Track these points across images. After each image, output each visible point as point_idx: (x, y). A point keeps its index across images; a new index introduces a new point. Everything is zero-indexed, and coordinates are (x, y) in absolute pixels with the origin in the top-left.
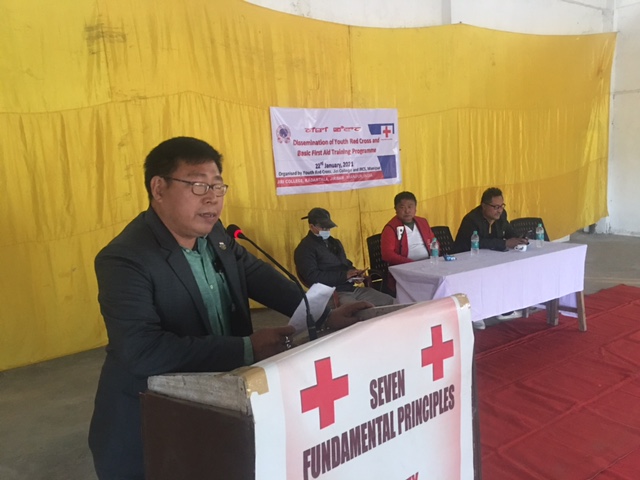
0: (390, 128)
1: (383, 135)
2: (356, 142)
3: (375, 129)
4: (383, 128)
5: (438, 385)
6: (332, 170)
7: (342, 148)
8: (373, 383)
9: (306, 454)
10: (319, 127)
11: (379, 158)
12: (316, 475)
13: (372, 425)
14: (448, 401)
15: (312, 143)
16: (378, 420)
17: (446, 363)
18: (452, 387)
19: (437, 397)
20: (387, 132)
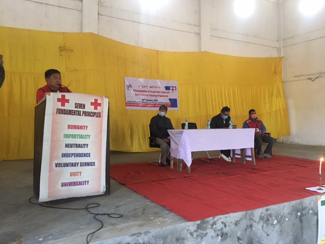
0: (174, 88)
1: (171, 91)
2: (159, 92)
3: (167, 88)
4: (171, 88)
5: (95, 111)
6: (149, 102)
7: (153, 94)
8: (76, 103)
9: (57, 109)
10: (144, 85)
11: (169, 99)
12: (59, 114)
13: (75, 111)
14: (99, 115)
15: (141, 91)
16: (77, 111)
17: (99, 107)
18: (100, 113)
19: (95, 113)
20: (173, 90)
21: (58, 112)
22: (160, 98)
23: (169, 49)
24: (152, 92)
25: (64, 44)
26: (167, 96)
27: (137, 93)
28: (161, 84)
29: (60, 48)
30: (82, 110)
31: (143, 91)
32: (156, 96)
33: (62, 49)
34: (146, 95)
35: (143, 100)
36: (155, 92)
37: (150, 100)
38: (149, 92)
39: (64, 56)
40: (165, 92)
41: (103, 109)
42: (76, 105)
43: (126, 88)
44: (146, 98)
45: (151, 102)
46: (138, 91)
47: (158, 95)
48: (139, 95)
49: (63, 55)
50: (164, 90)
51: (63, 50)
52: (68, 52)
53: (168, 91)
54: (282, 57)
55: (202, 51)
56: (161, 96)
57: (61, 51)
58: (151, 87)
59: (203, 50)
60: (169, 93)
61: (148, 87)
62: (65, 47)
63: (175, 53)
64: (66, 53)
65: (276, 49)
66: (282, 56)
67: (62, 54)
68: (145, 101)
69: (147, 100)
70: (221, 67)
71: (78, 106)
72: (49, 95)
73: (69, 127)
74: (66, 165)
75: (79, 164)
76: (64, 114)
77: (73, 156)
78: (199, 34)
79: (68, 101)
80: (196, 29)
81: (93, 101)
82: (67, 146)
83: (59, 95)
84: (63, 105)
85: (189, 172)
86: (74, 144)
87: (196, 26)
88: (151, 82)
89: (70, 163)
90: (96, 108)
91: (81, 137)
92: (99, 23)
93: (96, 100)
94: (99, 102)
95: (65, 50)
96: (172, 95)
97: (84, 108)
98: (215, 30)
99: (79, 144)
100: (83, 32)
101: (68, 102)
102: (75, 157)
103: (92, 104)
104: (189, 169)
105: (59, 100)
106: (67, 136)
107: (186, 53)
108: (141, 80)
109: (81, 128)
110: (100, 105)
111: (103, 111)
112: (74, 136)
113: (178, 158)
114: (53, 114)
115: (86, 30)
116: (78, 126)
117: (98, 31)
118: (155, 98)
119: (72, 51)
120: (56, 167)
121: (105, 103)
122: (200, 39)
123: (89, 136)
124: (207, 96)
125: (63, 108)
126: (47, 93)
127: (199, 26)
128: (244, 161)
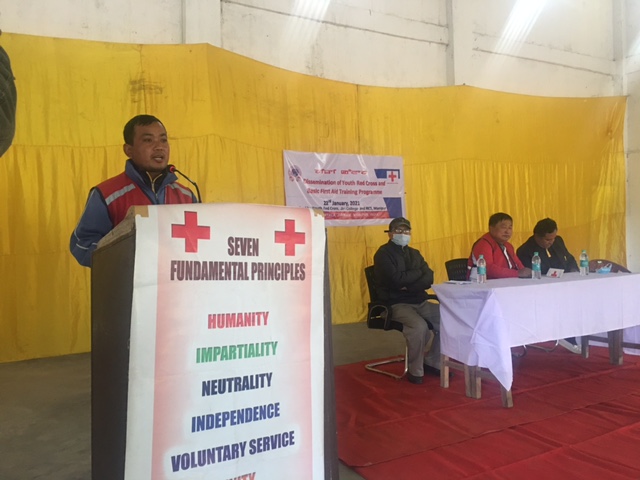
0: (396, 173)
1: (389, 180)
2: (362, 183)
3: (381, 173)
4: (389, 173)
5: (290, 260)
6: (339, 207)
7: (349, 188)
8: (231, 239)
9: (173, 263)
10: (328, 169)
11: (385, 199)
12: (180, 279)
13: (228, 265)
14: (299, 272)
15: (321, 182)
16: (235, 264)
17: (298, 247)
18: (303, 265)
19: (287, 268)
20: (392, 177)
21: (176, 274)
22: (365, 196)
23: (381, 82)
24: (347, 183)
25: (143, 72)
26: (380, 192)
27: (313, 187)
28: (366, 166)
29: (133, 83)
30: (249, 260)
31: (326, 183)
32: (356, 193)
33: (137, 86)
34: (333, 191)
35: (326, 203)
36: (352, 183)
37: (343, 204)
38: (339, 183)
39: (143, 103)
40: (375, 184)
41: (310, 251)
42: (230, 245)
43: (287, 176)
44: (335, 197)
45: (345, 206)
46: (314, 182)
47: (360, 191)
48: (316, 191)
49: (139, 101)
50: (374, 178)
51: (140, 89)
52: (151, 93)
53: (381, 180)
54: (626, 97)
55: (456, 84)
56: (367, 193)
57: (134, 90)
58: (344, 172)
59: (458, 82)
60: (384, 184)
61: (338, 172)
62: (142, 80)
63: (398, 89)
64: (148, 96)
65: (610, 78)
66: (625, 94)
67: (136, 98)
68: (330, 205)
69: (335, 204)
70: (498, 121)
71: (237, 246)
72: (145, 214)
73: (215, 321)
74: (207, 457)
75: (248, 448)
76: (197, 278)
77: (228, 422)
78: (447, 45)
79: (204, 232)
80: (441, 35)
81: (282, 229)
82: (208, 388)
83: (177, 213)
84: (191, 247)
85: (510, 405)
86: (230, 380)
87: (440, 25)
88: (344, 161)
89: (219, 449)
90: (290, 252)
91: (251, 351)
92: (222, 22)
93: (290, 224)
94: (298, 229)
95: (143, 87)
96: (391, 190)
97: (256, 252)
98: (482, 35)
99: (246, 378)
100: (187, 43)
101: (208, 237)
102: (233, 423)
103: (279, 236)
104: (509, 395)
105: (177, 231)
106: (206, 355)
107: (420, 89)
108: (323, 158)
109: (248, 320)
110: (301, 238)
111: (310, 259)
112: (227, 353)
113: (470, 363)
114: (160, 282)
115: (193, 38)
116: (240, 315)
117: (222, 43)
118: (353, 198)
119: (161, 90)
120: (176, 469)
121: (316, 229)
122: (450, 57)
123: (275, 345)
124: (466, 191)
125: (190, 257)
126: (137, 208)
127: (448, 26)
128: (619, 357)
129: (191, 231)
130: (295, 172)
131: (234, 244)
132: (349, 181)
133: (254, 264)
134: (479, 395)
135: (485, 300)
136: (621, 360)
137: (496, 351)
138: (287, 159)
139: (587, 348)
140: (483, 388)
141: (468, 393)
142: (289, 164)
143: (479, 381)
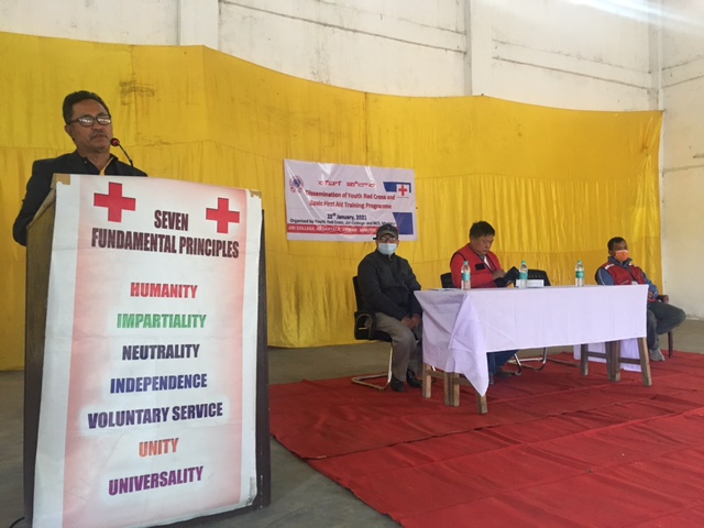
0: (406, 187)
1: (399, 194)
2: (369, 197)
3: (390, 186)
4: (399, 186)
5: (222, 237)
6: (344, 221)
7: (355, 201)
8: (158, 212)
9: (95, 230)
10: (333, 180)
11: (395, 214)
12: (102, 246)
14: (231, 250)
15: (324, 194)
17: (231, 226)
18: (236, 243)
19: (220, 244)
20: (403, 190)
21: (97, 241)
22: (373, 210)
23: (393, 91)
24: (353, 196)
25: (134, 74)
26: (390, 207)
27: (316, 199)
28: (373, 177)
29: (123, 84)
30: (178, 234)
31: (330, 195)
32: (362, 206)
33: (127, 88)
34: (338, 204)
35: (330, 216)
36: (358, 196)
37: (348, 218)
38: (345, 195)
39: (133, 106)
40: (384, 197)
41: (245, 230)
42: (156, 217)
43: (288, 187)
44: (338, 211)
45: (350, 220)
46: (317, 194)
47: (367, 205)
48: (319, 204)
50: (382, 191)
51: (130, 91)
52: (142, 96)
53: (391, 194)
54: (662, 112)
55: (474, 94)
56: (375, 207)
57: (124, 93)
58: (350, 184)
59: (476, 93)
60: (393, 198)
61: (344, 184)
62: (134, 82)
63: (410, 98)
64: (139, 98)
65: (645, 91)
66: (661, 108)
67: (126, 100)
68: (335, 218)
69: (340, 217)
70: (520, 135)
71: (165, 220)
72: (68, 182)
73: (137, 290)
74: (127, 418)
75: (170, 414)
76: (119, 247)
77: (150, 387)
78: (465, 53)
80: (459, 42)
81: (215, 206)
82: (129, 353)
83: (101, 183)
84: (115, 216)
85: (484, 410)
86: (153, 347)
87: (457, 32)
88: (349, 172)
89: (139, 412)
90: (222, 229)
91: (177, 321)
92: (221, 24)
93: (223, 202)
94: (232, 208)
95: (135, 89)
96: (402, 204)
97: (185, 226)
98: (503, 43)
99: (170, 347)
100: (182, 44)
101: (133, 208)
102: (155, 389)
104: (484, 401)
105: (100, 200)
106: (129, 321)
107: (435, 99)
108: (327, 168)
109: (175, 291)
110: (235, 217)
111: (244, 239)
112: (152, 321)
113: (447, 370)
114: (80, 247)
115: (189, 39)
116: (165, 286)
117: (220, 42)
118: (360, 211)
119: (153, 92)
120: (92, 426)
121: (252, 210)
122: (469, 64)
123: (203, 318)
127: (466, 33)
128: (616, 372)
129: (116, 202)
130: (297, 183)
131: (161, 218)
132: (355, 193)
133: (182, 238)
134: (457, 403)
135: (461, 303)
136: (618, 376)
137: (472, 356)
138: (288, 168)
139: (586, 365)
140: (461, 397)
141: (447, 402)
142: (291, 174)
143: (457, 388)
